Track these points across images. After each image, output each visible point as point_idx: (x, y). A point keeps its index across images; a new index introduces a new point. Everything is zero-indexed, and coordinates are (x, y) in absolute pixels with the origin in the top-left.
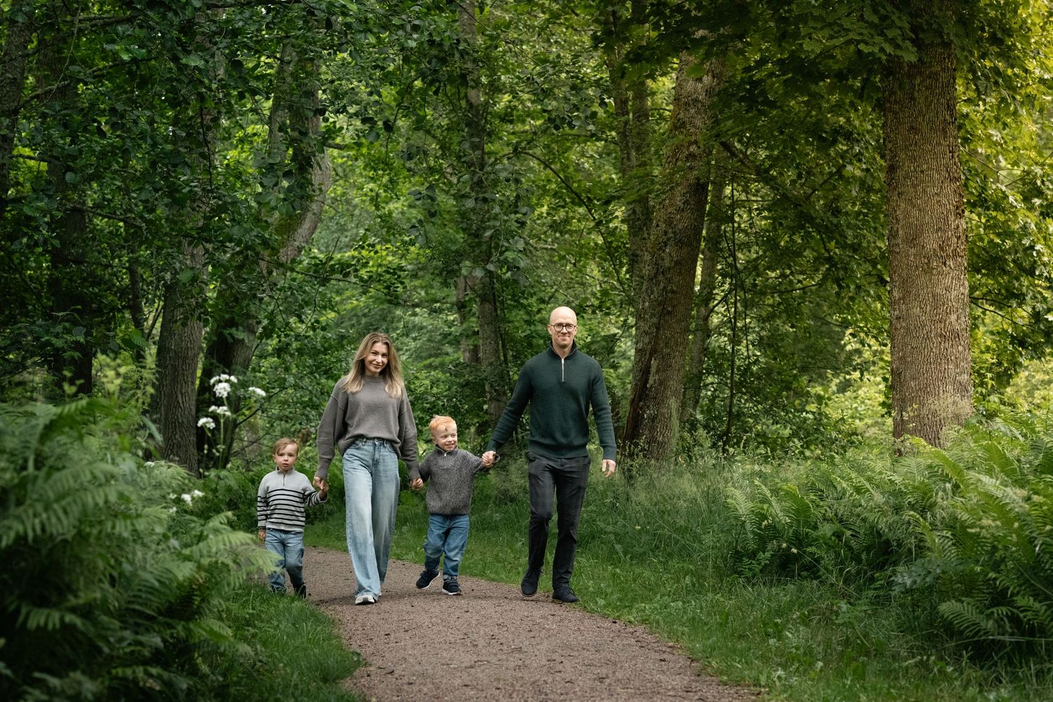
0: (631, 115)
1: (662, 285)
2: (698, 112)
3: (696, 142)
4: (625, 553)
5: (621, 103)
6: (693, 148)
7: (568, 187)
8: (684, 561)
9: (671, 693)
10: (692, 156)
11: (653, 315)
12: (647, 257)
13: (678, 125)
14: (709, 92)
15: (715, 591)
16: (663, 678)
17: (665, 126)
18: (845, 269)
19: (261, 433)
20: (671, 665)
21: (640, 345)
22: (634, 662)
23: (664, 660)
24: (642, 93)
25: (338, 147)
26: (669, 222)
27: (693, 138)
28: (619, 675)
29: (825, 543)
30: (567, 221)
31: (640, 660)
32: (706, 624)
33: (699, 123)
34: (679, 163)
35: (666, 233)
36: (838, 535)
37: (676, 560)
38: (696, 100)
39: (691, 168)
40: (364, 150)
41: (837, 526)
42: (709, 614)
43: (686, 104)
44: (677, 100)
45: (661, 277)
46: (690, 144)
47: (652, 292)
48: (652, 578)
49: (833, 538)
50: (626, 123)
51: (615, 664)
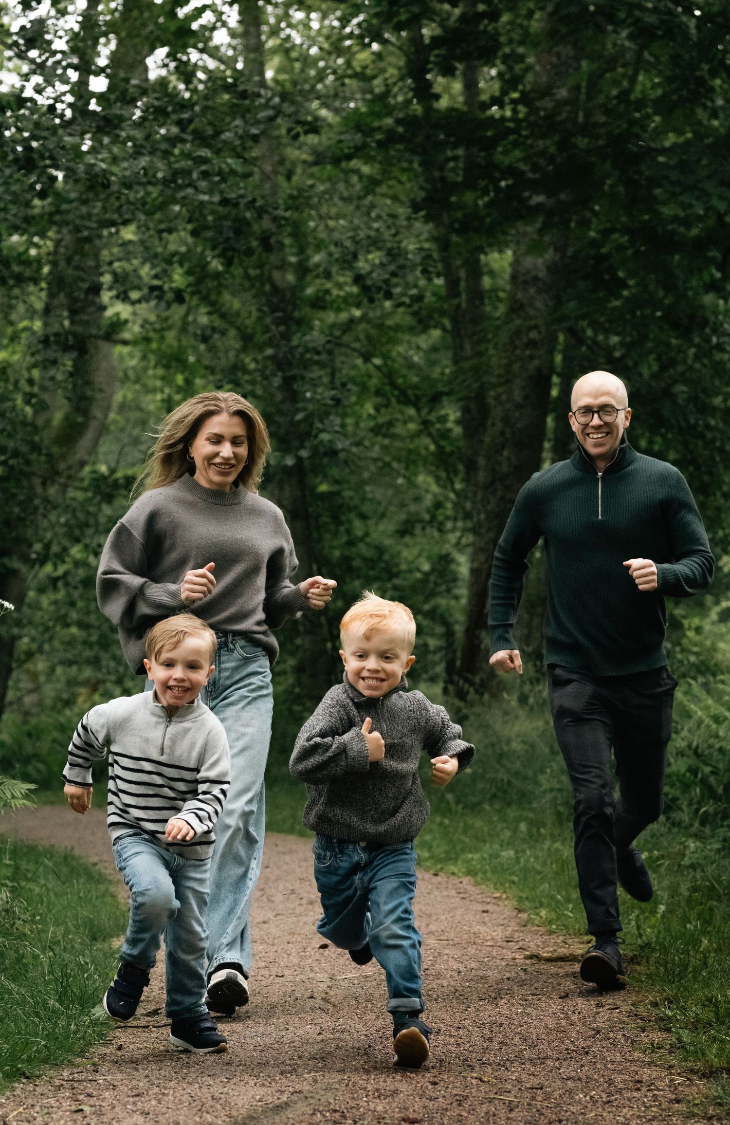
0: (464, 297)
1: (500, 493)
2: (539, 292)
3: (536, 327)
4: (458, 803)
5: (453, 284)
6: (533, 335)
7: (393, 384)
8: (523, 809)
9: (489, 943)
10: (532, 344)
11: (489, 530)
12: (482, 462)
13: (516, 308)
14: (551, 268)
15: (554, 839)
16: (483, 929)
17: (502, 309)
18: (710, 473)
19: (42, 679)
20: (494, 916)
21: (476, 565)
22: (452, 914)
23: (487, 912)
24: (476, 271)
25: (125, 343)
26: (507, 420)
27: (533, 323)
28: (433, 927)
29: (679, 780)
30: (390, 424)
31: (459, 912)
32: (540, 873)
33: (539, 304)
34: (518, 352)
35: (503, 433)
36: (694, 771)
37: (514, 807)
38: (536, 279)
39: (531, 358)
40: (154, 346)
41: (692, 761)
42: (544, 864)
43: (525, 283)
44: (514, 277)
45: (498, 485)
46: (530, 329)
47: (489, 502)
48: (486, 829)
49: (688, 775)
50: (458, 306)
51: (430, 916)
